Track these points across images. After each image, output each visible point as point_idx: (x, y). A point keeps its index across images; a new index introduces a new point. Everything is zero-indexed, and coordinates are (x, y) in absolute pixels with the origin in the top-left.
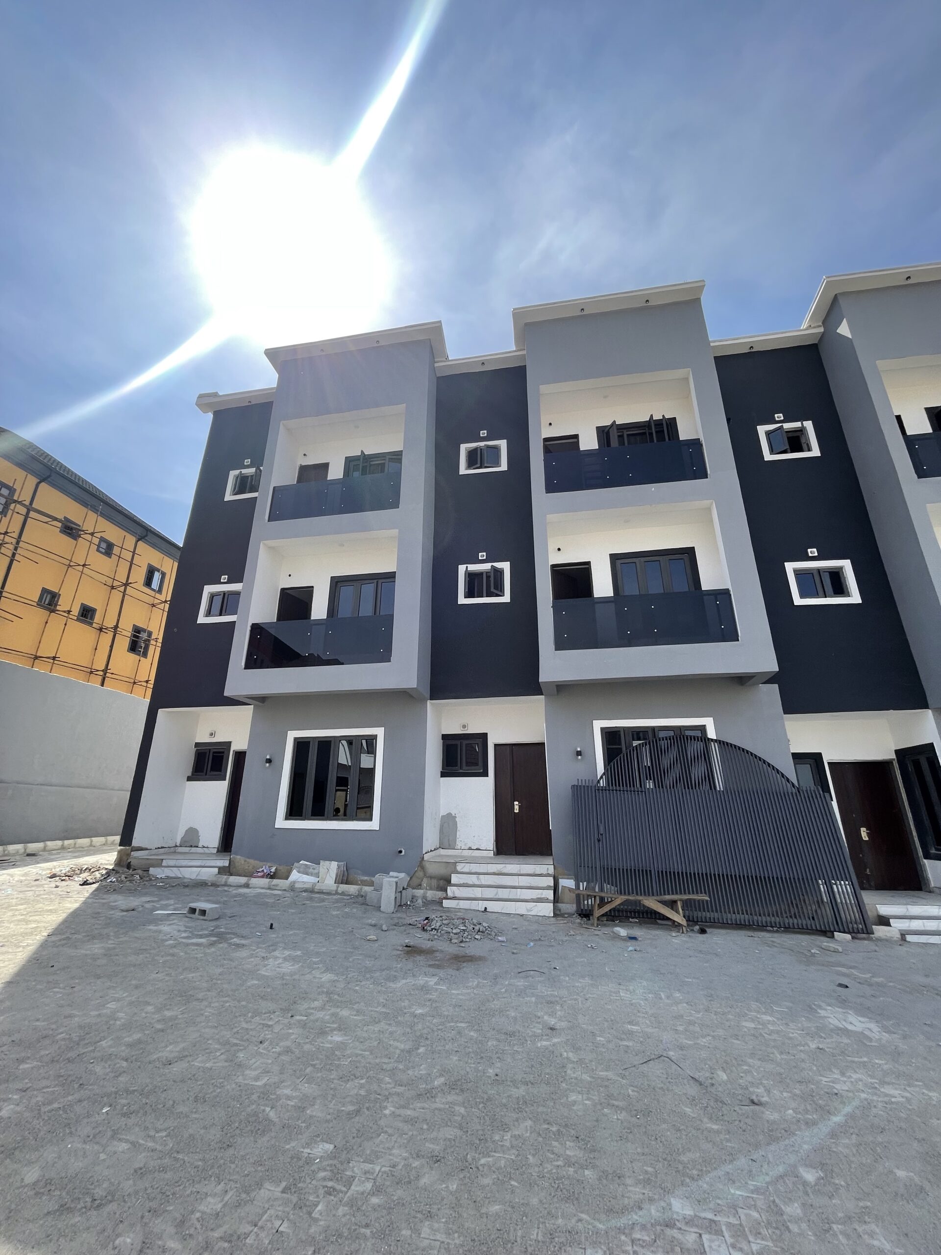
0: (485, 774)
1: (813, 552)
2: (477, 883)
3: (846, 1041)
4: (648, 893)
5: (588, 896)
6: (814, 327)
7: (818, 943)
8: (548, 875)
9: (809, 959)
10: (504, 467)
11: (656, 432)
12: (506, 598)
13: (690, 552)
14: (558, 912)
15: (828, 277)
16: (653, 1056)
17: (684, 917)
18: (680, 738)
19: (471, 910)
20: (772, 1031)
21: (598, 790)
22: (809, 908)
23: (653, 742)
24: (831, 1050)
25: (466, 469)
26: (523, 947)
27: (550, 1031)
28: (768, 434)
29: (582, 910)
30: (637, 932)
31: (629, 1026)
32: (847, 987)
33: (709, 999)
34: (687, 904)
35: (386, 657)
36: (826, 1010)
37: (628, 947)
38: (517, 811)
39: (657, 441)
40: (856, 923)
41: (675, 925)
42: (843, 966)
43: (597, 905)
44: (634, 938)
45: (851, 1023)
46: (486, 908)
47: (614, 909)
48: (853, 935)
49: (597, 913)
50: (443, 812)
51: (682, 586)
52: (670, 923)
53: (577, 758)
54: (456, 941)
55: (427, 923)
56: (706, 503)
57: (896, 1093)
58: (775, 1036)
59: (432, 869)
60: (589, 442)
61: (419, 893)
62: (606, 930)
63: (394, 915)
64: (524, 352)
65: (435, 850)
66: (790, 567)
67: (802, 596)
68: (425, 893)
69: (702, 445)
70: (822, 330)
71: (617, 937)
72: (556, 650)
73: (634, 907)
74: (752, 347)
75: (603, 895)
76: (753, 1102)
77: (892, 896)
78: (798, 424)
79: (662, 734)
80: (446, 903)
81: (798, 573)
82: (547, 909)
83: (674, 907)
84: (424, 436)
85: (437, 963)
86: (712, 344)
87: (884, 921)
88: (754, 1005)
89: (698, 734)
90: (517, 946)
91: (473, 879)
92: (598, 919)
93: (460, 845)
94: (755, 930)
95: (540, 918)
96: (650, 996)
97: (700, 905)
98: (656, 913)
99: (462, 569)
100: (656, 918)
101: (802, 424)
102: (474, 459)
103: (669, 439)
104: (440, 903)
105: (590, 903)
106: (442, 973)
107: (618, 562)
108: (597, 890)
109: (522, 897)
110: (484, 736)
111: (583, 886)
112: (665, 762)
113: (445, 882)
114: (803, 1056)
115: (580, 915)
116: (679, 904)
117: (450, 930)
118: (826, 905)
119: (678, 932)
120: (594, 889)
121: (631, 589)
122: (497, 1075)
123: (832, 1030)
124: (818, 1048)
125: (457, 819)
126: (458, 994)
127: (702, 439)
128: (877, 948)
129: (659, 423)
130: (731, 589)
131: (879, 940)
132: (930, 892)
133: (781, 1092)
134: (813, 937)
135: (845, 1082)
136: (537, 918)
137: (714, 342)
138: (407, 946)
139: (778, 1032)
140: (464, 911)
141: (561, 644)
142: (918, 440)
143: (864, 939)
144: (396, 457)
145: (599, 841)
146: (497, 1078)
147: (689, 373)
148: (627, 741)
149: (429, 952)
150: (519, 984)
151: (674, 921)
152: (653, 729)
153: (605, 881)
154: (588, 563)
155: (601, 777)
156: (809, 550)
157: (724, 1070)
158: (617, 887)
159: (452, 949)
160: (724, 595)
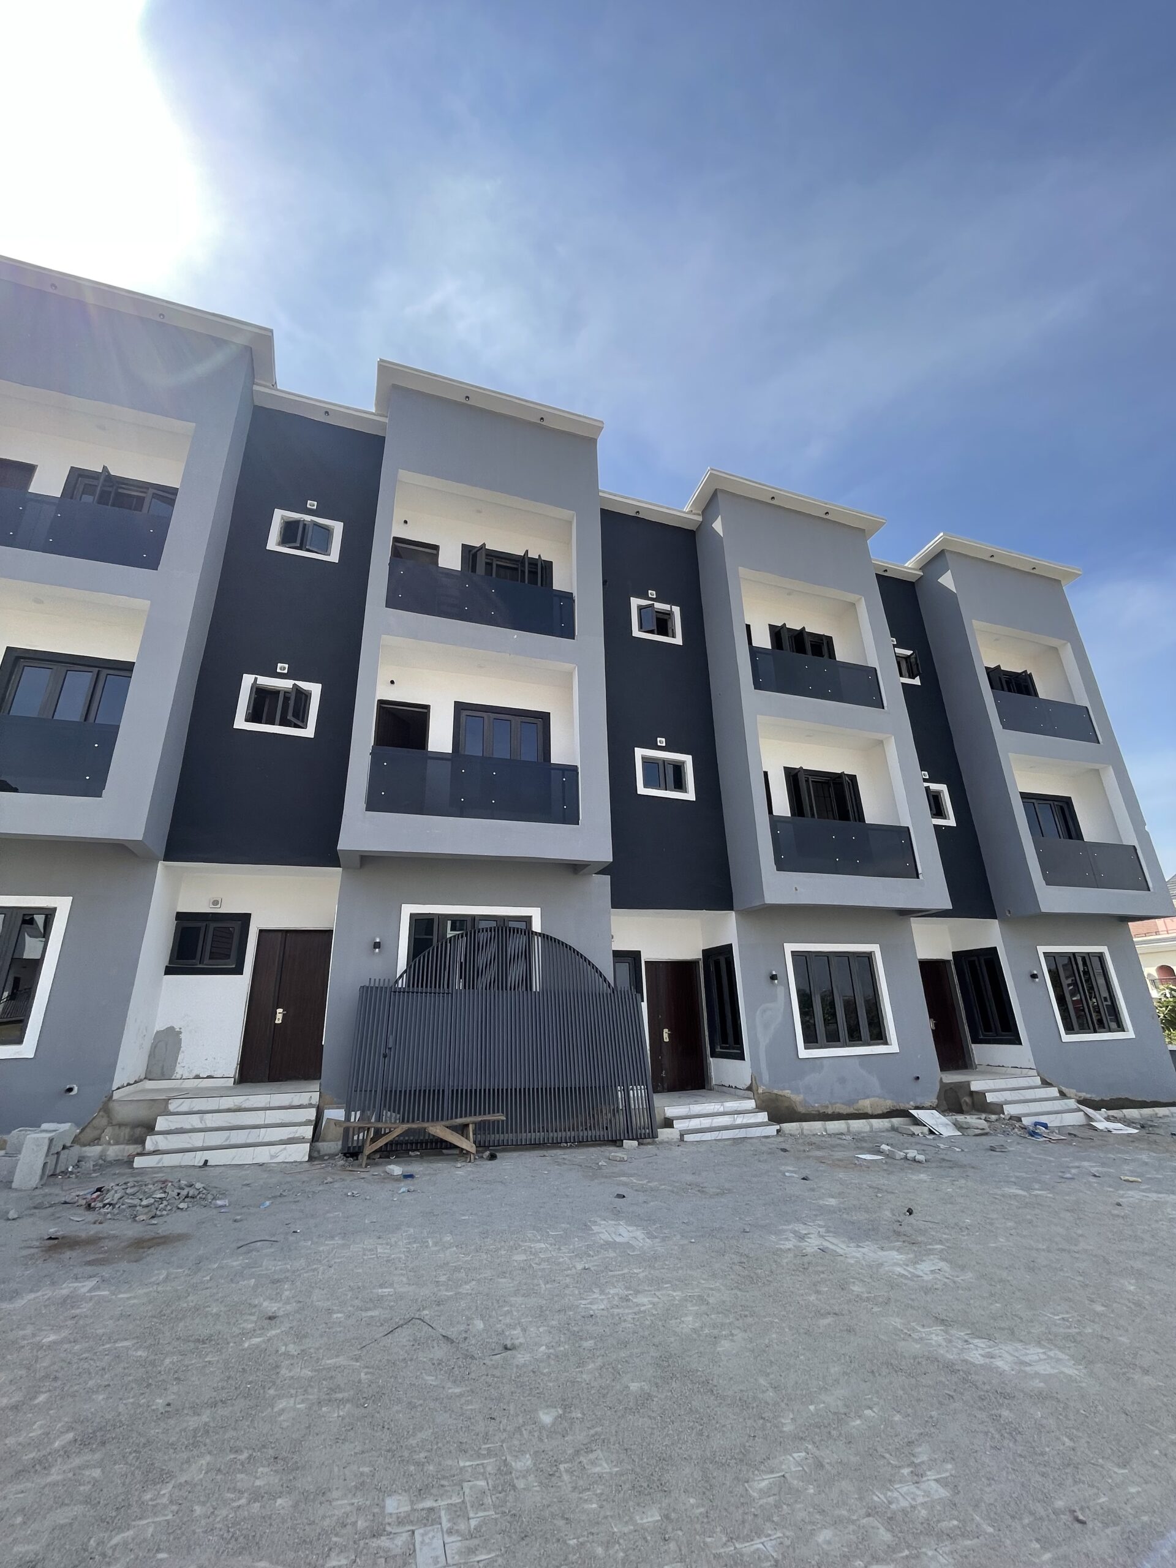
0: (239, 970)
1: (661, 741)
2: (200, 1126)
3: (612, 1254)
4: (435, 1119)
5: (360, 1128)
6: (694, 514)
7: (607, 1154)
8: (310, 1106)
9: (594, 1172)
10: (334, 556)
11: (530, 572)
12: (309, 732)
13: (545, 717)
14: (315, 1154)
15: (712, 469)
16: (401, 1322)
17: (475, 1142)
18: (502, 930)
19: (181, 1166)
20: (543, 1260)
21: (395, 992)
22: (605, 1117)
23: (471, 933)
24: (595, 1268)
25: (279, 545)
26: (253, 1210)
27: (268, 1321)
28: (640, 608)
29: (349, 1148)
30: (416, 1168)
31: (380, 1291)
32: (624, 1197)
33: (483, 1236)
34: (480, 1127)
35: (95, 788)
36: (600, 1225)
37: (399, 1188)
38: (278, 1021)
39: (529, 583)
40: (644, 1128)
41: (463, 1154)
42: (624, 1175)
43: (369, 1139)
44: (411, 1176)
45: (620, 1235)
46: (206, 1161)
47: (391, 1143)
48: (640, 1140)
49: (368, 1150)
50: (160, 1026)
51: (529, 754)
52: (457, 1152)
53: (374, 953)
54: (144, 1217)
55: (98, 1196)
56: (568, 666)
57: (645, 1300)
58: (544, 1265)
59: (123, 1113)
60: (450, 559)
61: (94, 1151)
62: (376, 1171)
63: (37, 1192)
64: (386, 420)
65: (136, 1082)
66: (640, 753)
67: (646, 785)
68: (103, 1152)
69: (574, 601)
70: (700, 519)
71: (390, 1177)
72: (368, 809)
73: (416, 1138)
74: (638, 512)
75: (379, 1125)
76: (506, 1348)
77: (679, 1097)
78: (666, 607)
79: (483, 925)
80: (139, 1162)
81: (646, 761)
82: (301, 1152)
83: (465, 1132)
84: (218, 478)
85: (101, 1256)
86: (601, 494)
87: (668, 1123)
88: (529, 1234)
89: (522, 925)
90: (245, 1210)
91: (194, 1121)
92: (369, 1157)
93: (180, 1073)
94: (549, 1148)
95: (288, 1165)
96: (415, 1246)
97: (493, 1127)
98: (442, 1141)
99: (248, 680)
100: (441, 1148)
101: (671, 608)
102: (290, 533)
103: (542, 585)
104: (130, 1162)
105: (361, 1137)
106: (106, 1271)
107: (464, 713)
108: (373, 1120)
109: (267, 1139)
110: (244, 919)
111: (355, 1116)
112: (481, 961)
113: (144, 1130)
114: (568, 1280)
115: (345, 1155)
116: (471, 1127)
117: (136, 1202)
118: (621, 1112)
119: (465, 1161)
120: (369, 1119)
121: (474, 749)
122: (169, 1405)
123: (601, 1247)
124: (585, 1269)
125: (182, 1036)
126: (128, 1298)
127: (575, 595)
128: (657, 1152)
129: (534, 563)
130: (579, 766)
131: (661, 1143)
132: (711, 1090)
133: (538, 1327)
134: (603, 1149)
135: (602, 1300)
136: (284, 1165)
137: (604, 492)
138: (50, 1238)
139: (548, 1260)
140: (169, 1170)
141: (374, 804)
142: (761, 653)
143: (649, 1144)
144: (167, 495)
145: (385, 1056)
146: (168, 1409)
147: (573, 519)
148: (440, 932)
149: (93, 1241)
150: (235, 1264)
151: (462, 1149)
152: (473, 918)
153: (385, 1106)
154: (427, 707)
155: (401, 976)
156: (659, 739)
157: (482, 1318)
158: (399, 1113)
159: (131, 1231)
160: (571, 772)
